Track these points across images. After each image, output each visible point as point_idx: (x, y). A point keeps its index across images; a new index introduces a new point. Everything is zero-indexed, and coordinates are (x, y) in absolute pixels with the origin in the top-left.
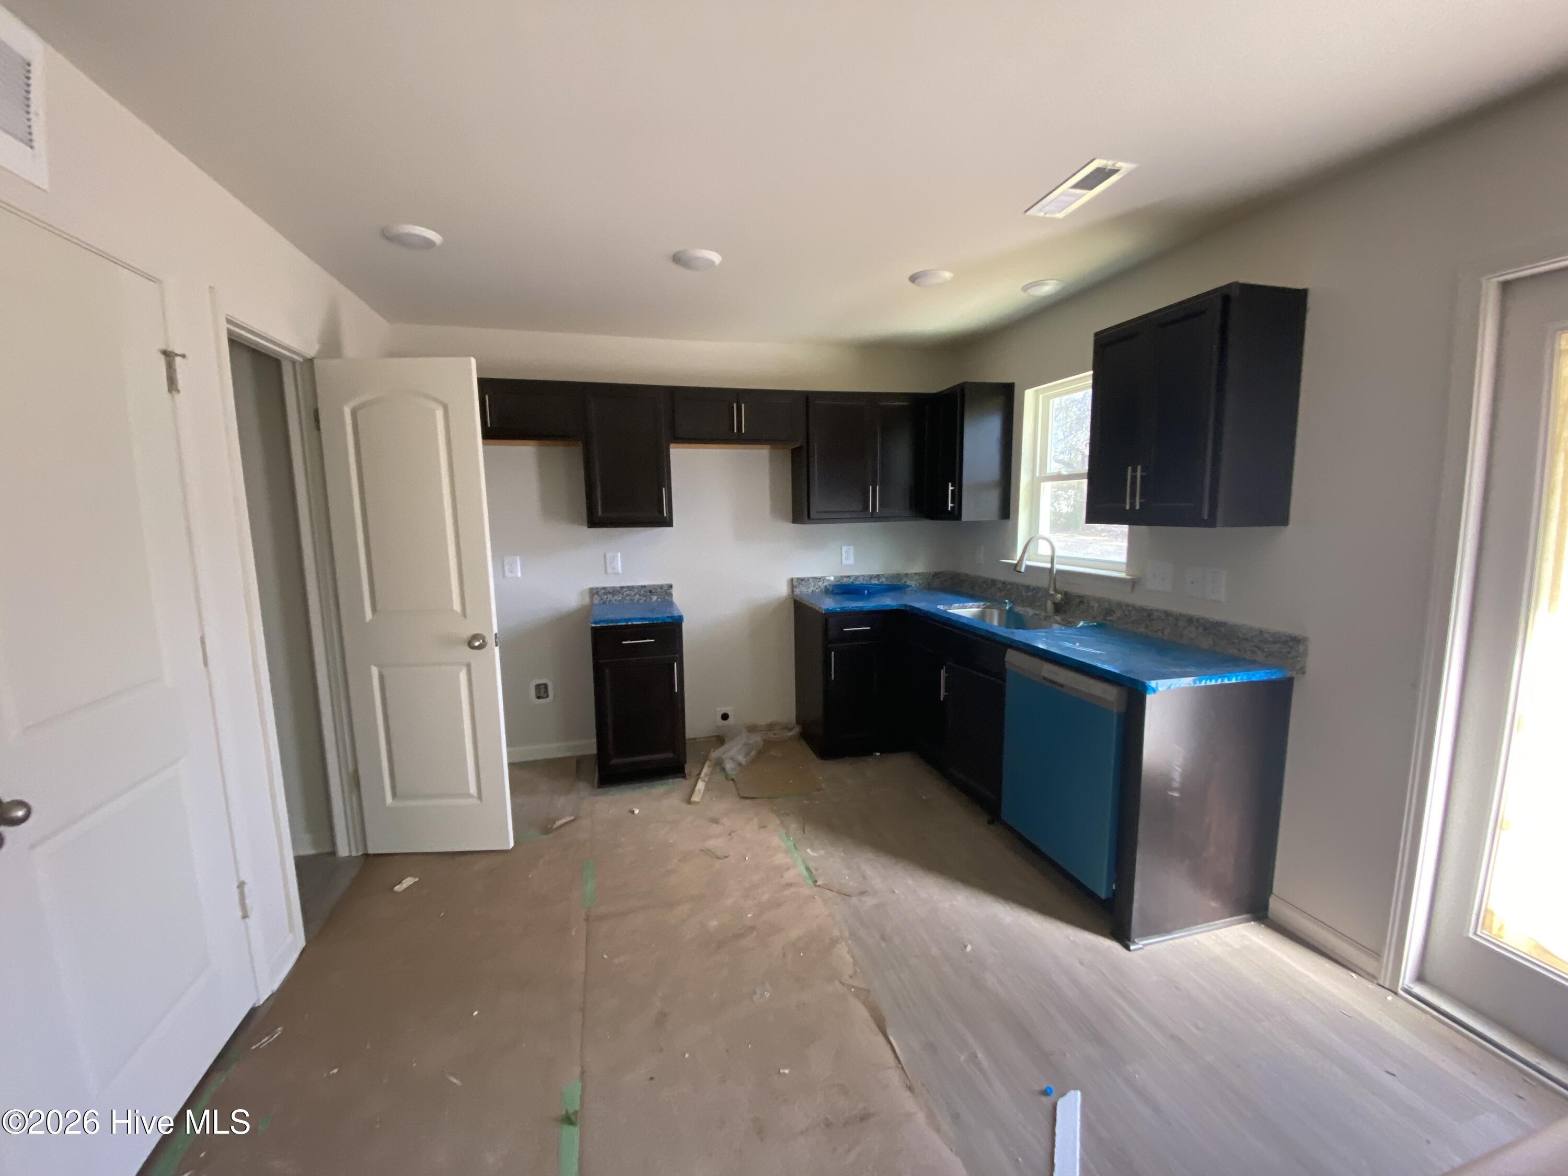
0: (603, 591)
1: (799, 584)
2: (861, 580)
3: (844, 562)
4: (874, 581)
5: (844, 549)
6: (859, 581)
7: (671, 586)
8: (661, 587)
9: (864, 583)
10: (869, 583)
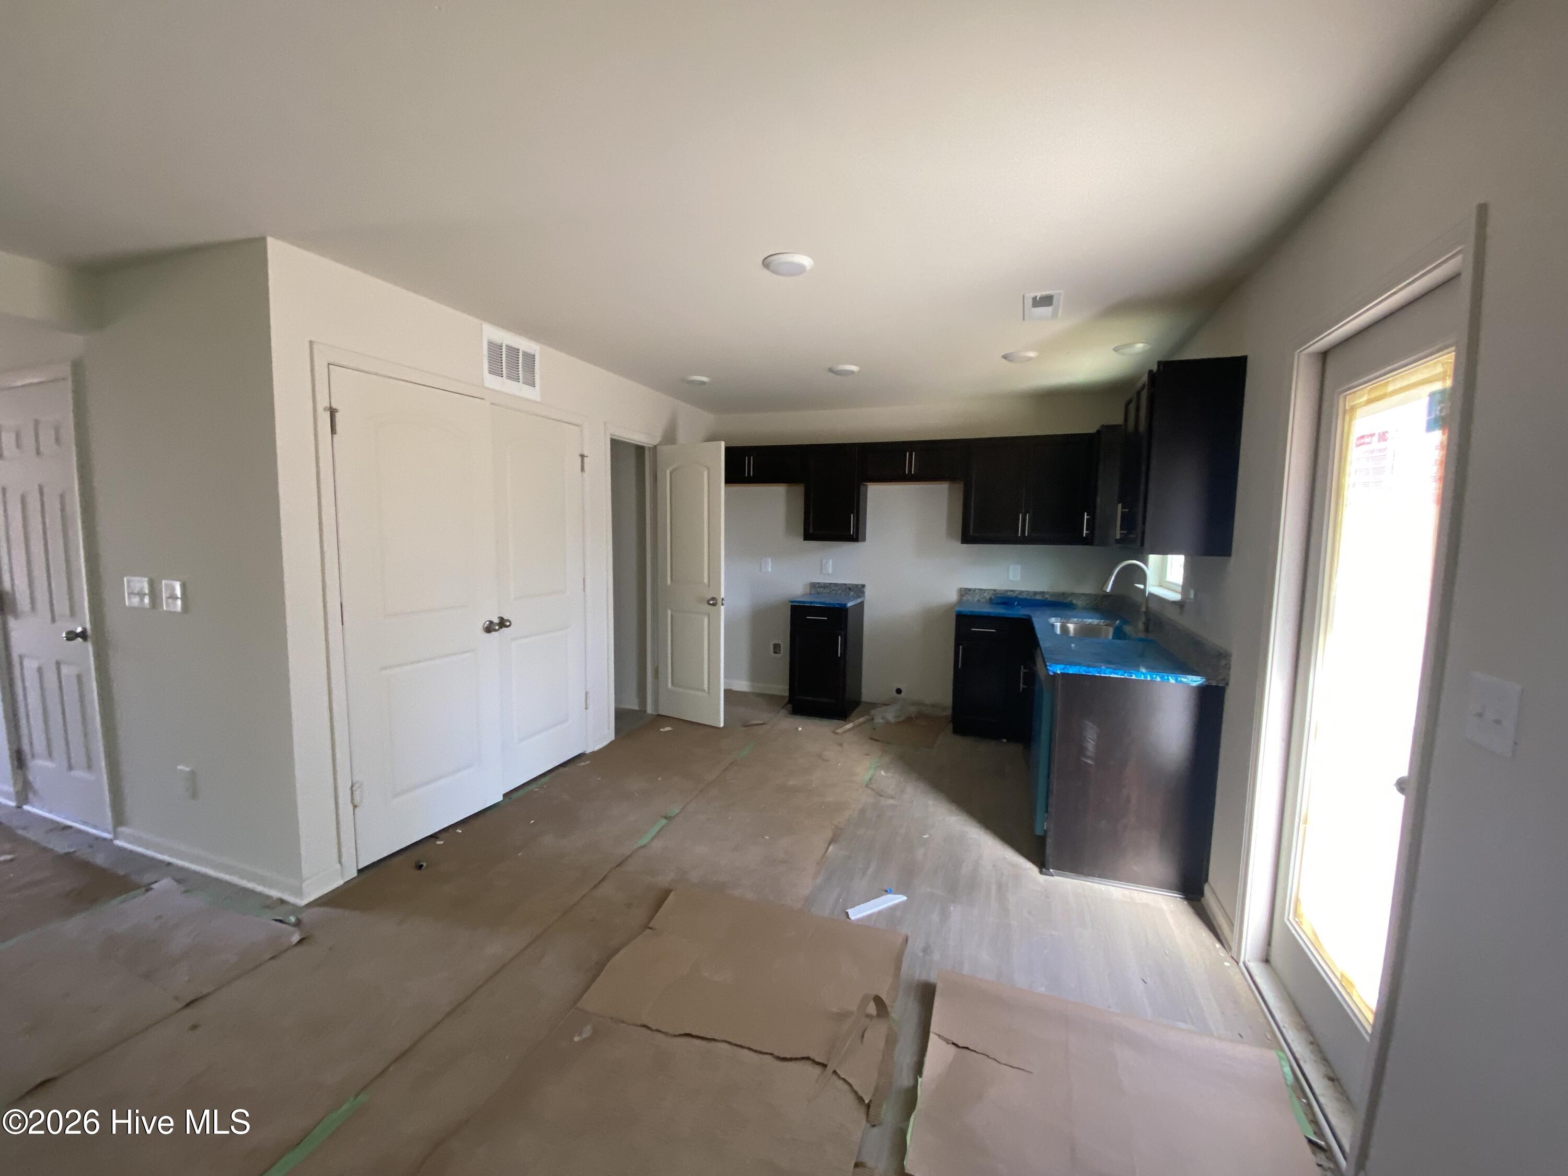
0: (818, 585)
1: (966, 593)
2: (1025, 596)
3: (1011, 578)
4: (1038, 597)
5: (1011, 567)
6: (1023, 596)
7: (864, 586)
8: (857, 586)
9: (1028, 597)
10: (1033, 598)
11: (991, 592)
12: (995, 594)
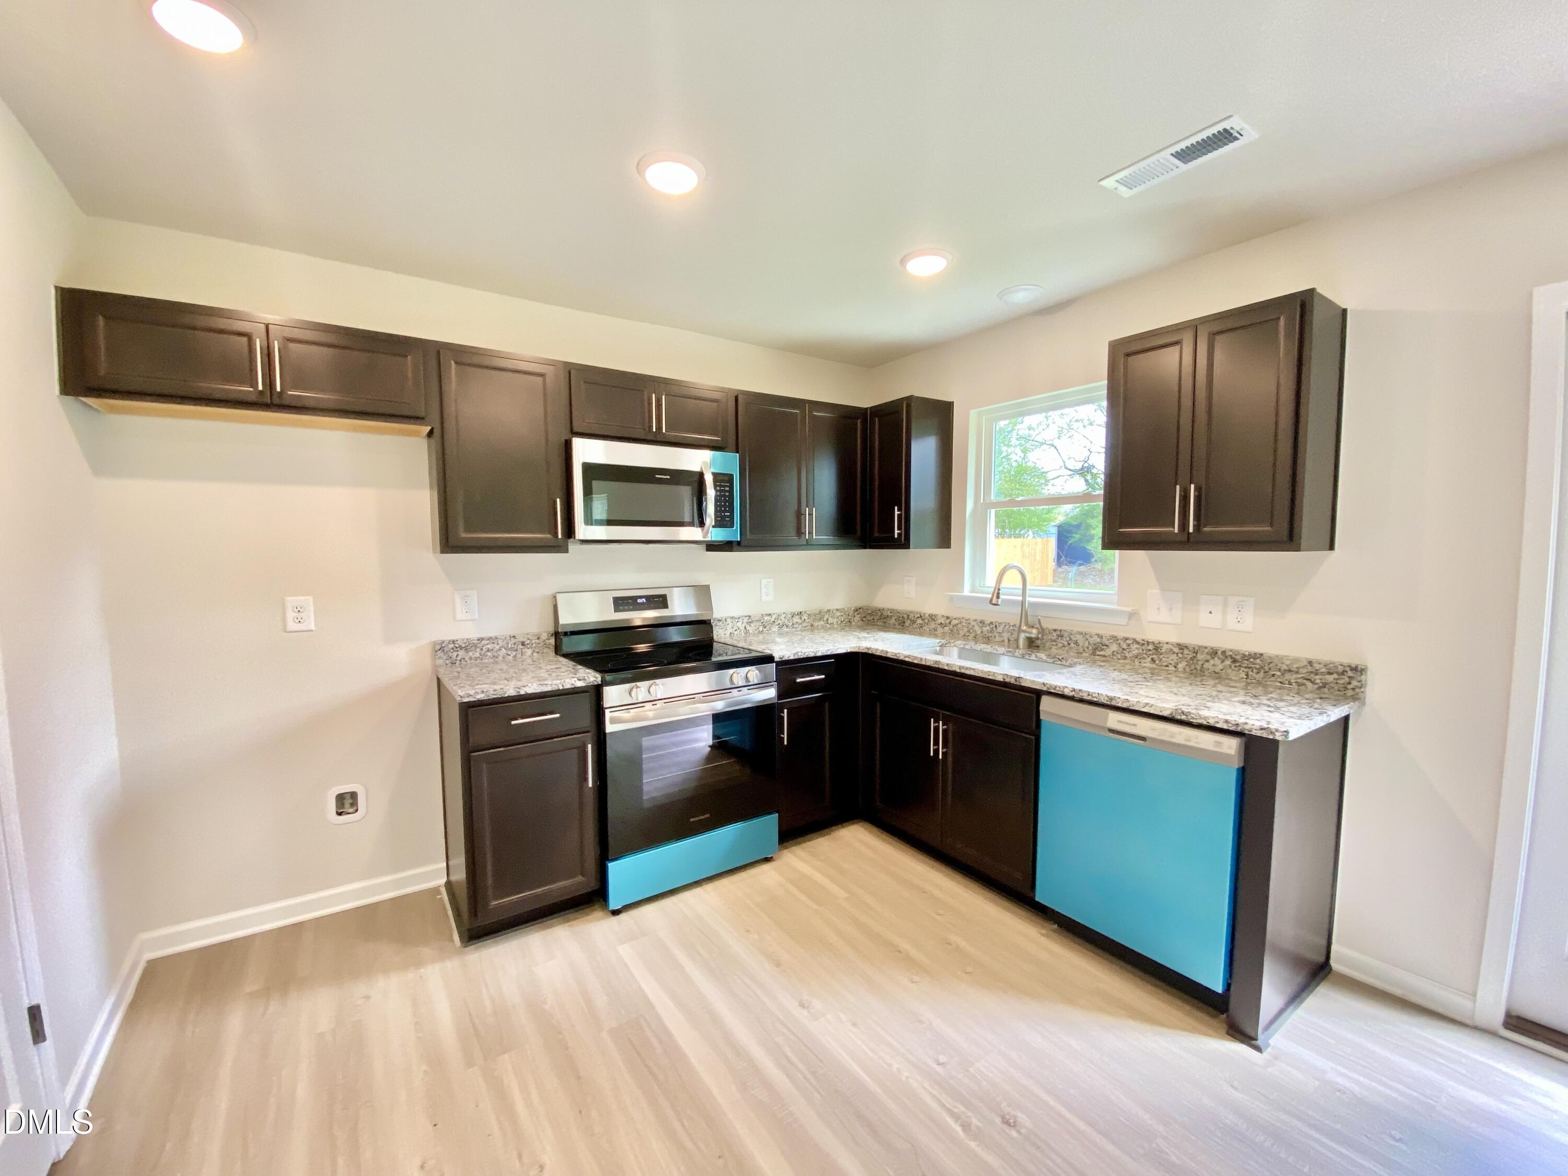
2: (783, 619)
3: (764, 598)
4: (797, 619)
9: (787, 621)
11: (746, 620)
12: (751, 622)
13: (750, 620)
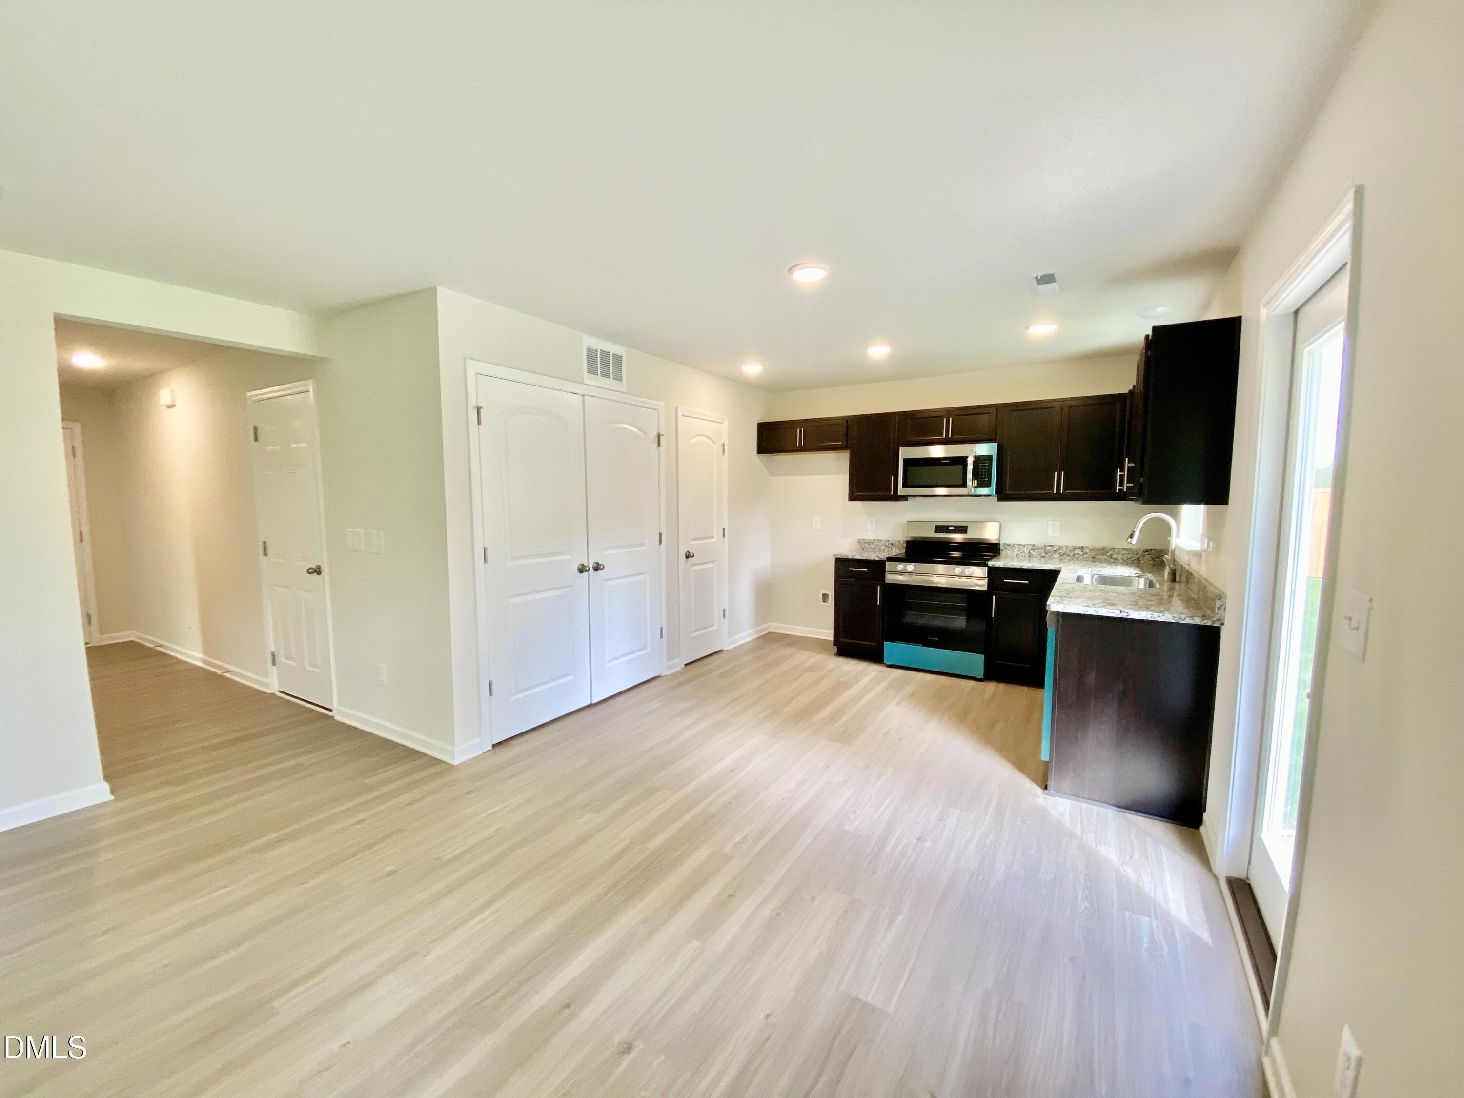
11: (1030, 547)
12: (1034, 549)
13: (1034, 548)
